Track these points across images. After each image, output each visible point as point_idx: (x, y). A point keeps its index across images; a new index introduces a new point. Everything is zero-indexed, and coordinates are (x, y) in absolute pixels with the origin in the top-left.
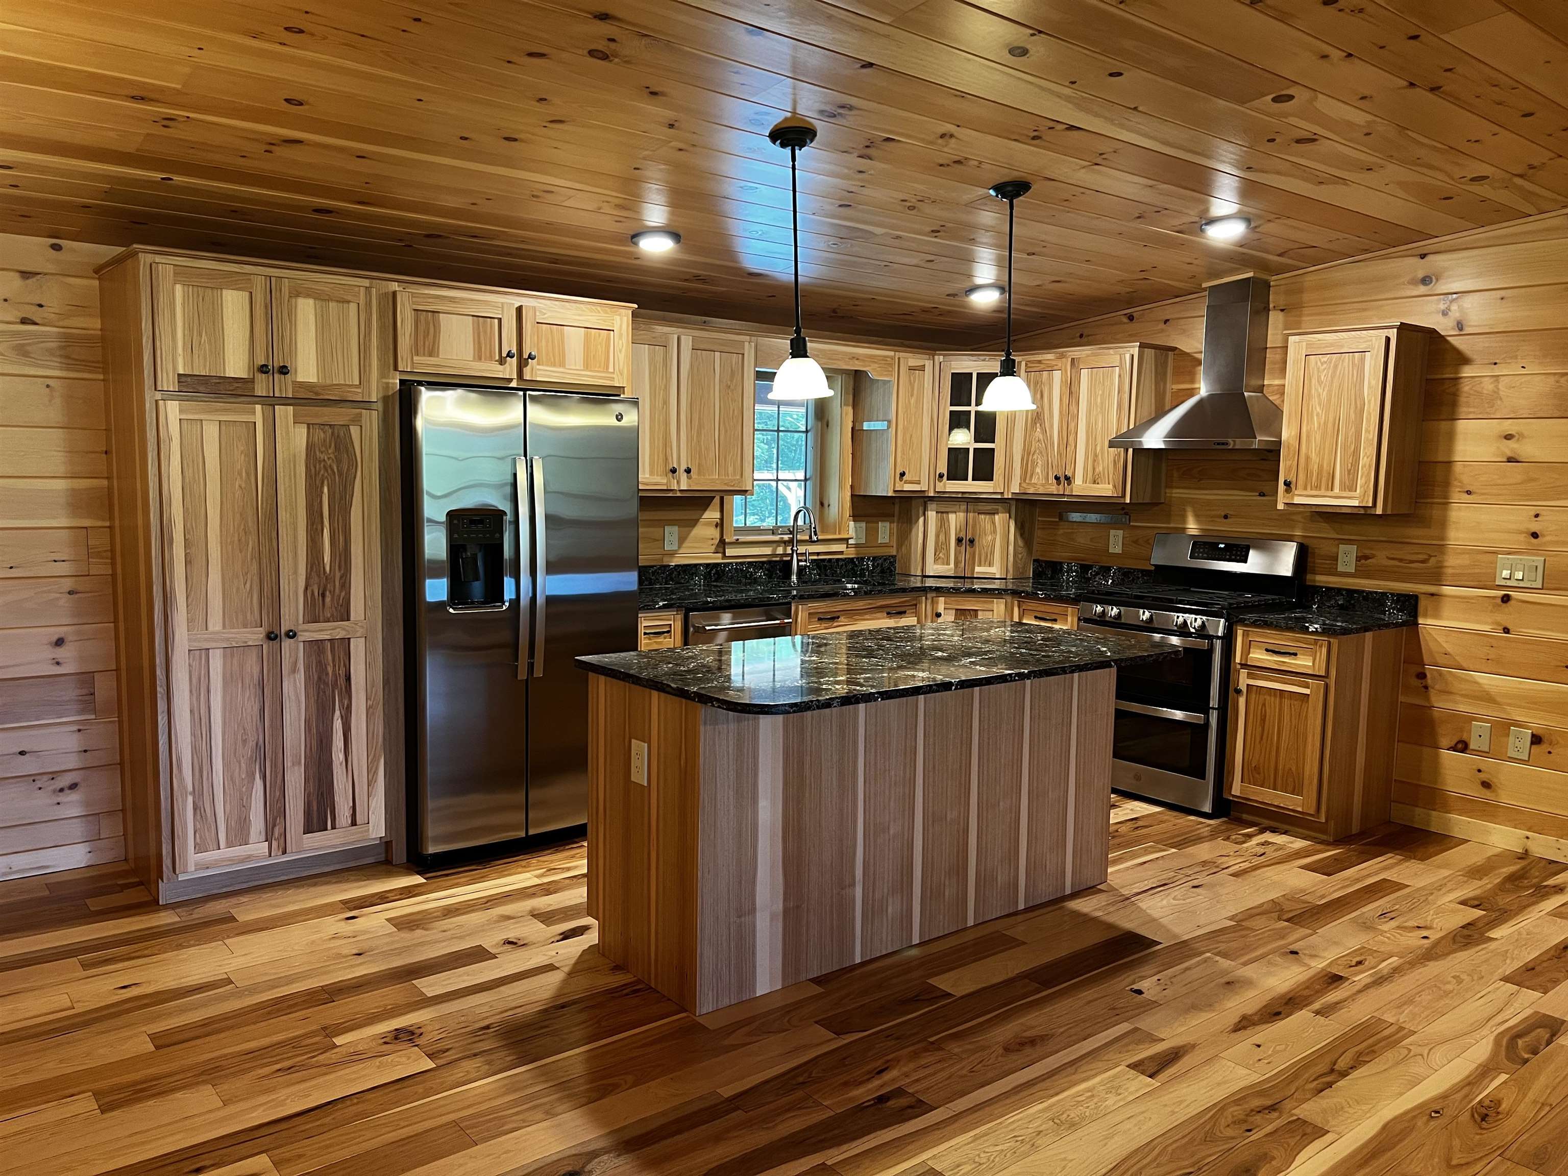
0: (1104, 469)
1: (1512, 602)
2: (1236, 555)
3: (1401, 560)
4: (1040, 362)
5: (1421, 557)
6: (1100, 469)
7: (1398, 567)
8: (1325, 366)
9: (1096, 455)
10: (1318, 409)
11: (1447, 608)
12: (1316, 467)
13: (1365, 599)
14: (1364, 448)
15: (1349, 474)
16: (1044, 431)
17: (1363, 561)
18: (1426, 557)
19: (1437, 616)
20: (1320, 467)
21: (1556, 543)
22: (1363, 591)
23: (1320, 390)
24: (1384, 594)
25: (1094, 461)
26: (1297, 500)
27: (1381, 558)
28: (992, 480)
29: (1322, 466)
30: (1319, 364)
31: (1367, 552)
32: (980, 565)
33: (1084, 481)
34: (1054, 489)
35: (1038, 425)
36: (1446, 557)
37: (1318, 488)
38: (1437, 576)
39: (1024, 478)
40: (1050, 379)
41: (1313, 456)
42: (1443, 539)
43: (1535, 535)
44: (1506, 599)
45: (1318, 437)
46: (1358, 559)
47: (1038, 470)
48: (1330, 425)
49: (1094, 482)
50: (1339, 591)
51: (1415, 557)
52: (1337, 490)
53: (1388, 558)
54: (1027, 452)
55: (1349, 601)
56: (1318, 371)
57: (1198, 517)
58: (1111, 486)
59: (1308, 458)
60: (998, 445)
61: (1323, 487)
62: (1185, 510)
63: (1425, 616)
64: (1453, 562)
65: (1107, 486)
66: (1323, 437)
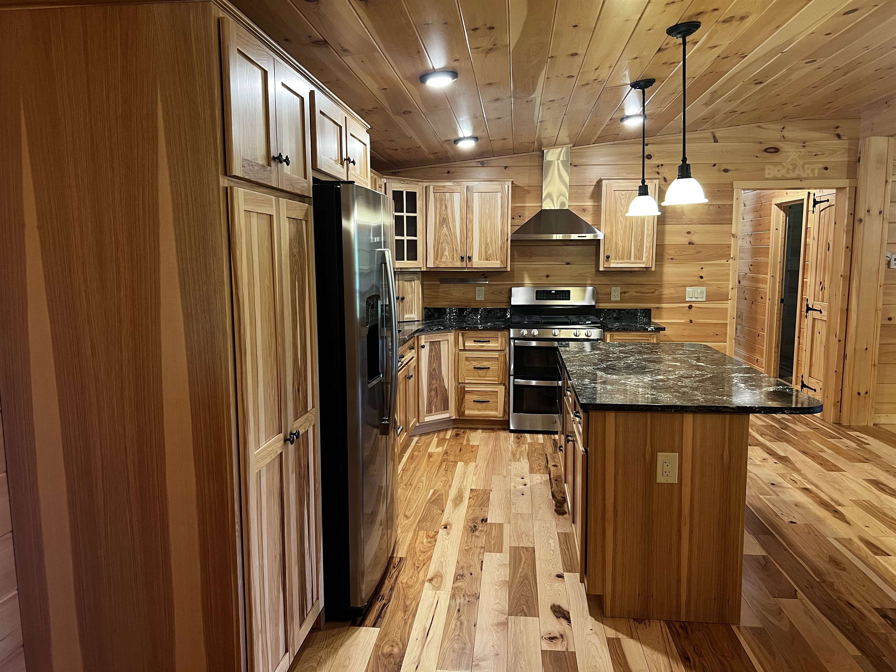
0: (493, 252)
1: (693, 308)
2: (563, 296)
3: (642, 293)
4: (444, 187)
5: (652, 291)
6: (490, 252)
7: (641, 296)
8: (624, 196)
9: (487, 244)
10: (621, 218)
11: (664, 314)
12: (621, 248)
13: (627, 313)
14: (647, 238)
15: (639, 251)
16: (449, 229)
17: (623, 295)
18: (654, 290)
19: (659, 318)
20: (623, 248)
21: (710, 280)
22: (626, 309)
23: (622, 209)
24: (636, 310)
25: (486, 247)
26: (612, 265)
27: (632, 292)
28: (416, 259)
29: (624, 248)
30: (621, 195)
31: (626, 290)
32: (406, 314)
33: (480, 259)
34: (458, 264)
35: (445, 226)
36: (664, 290)
37: (622, 259)
38: (659, 299)
39: (436, 258)
40: (452, 198)
41: (619, 242)
42: (661, 281)
43: (701, 277)
44: (690, 307)
45: (622, 233)
46: (621, 293)
47: (446, 253)
48: (628, 227)
49: (487, 260)
50: (614, 310)
51: (648, 291)
52: (632, 259)
53: (636, 292)
54: (437, 242)
55: (619, 315)
56: (620, 199)
57: (530, 277)
58: (499, 262)
59: (616, 244)
60: (419, 238)
61: (625, 258)
62: (523, 274)
63: (655, 318)
64: (667, 292)
65: (496, 262)
66: (625, 232)
